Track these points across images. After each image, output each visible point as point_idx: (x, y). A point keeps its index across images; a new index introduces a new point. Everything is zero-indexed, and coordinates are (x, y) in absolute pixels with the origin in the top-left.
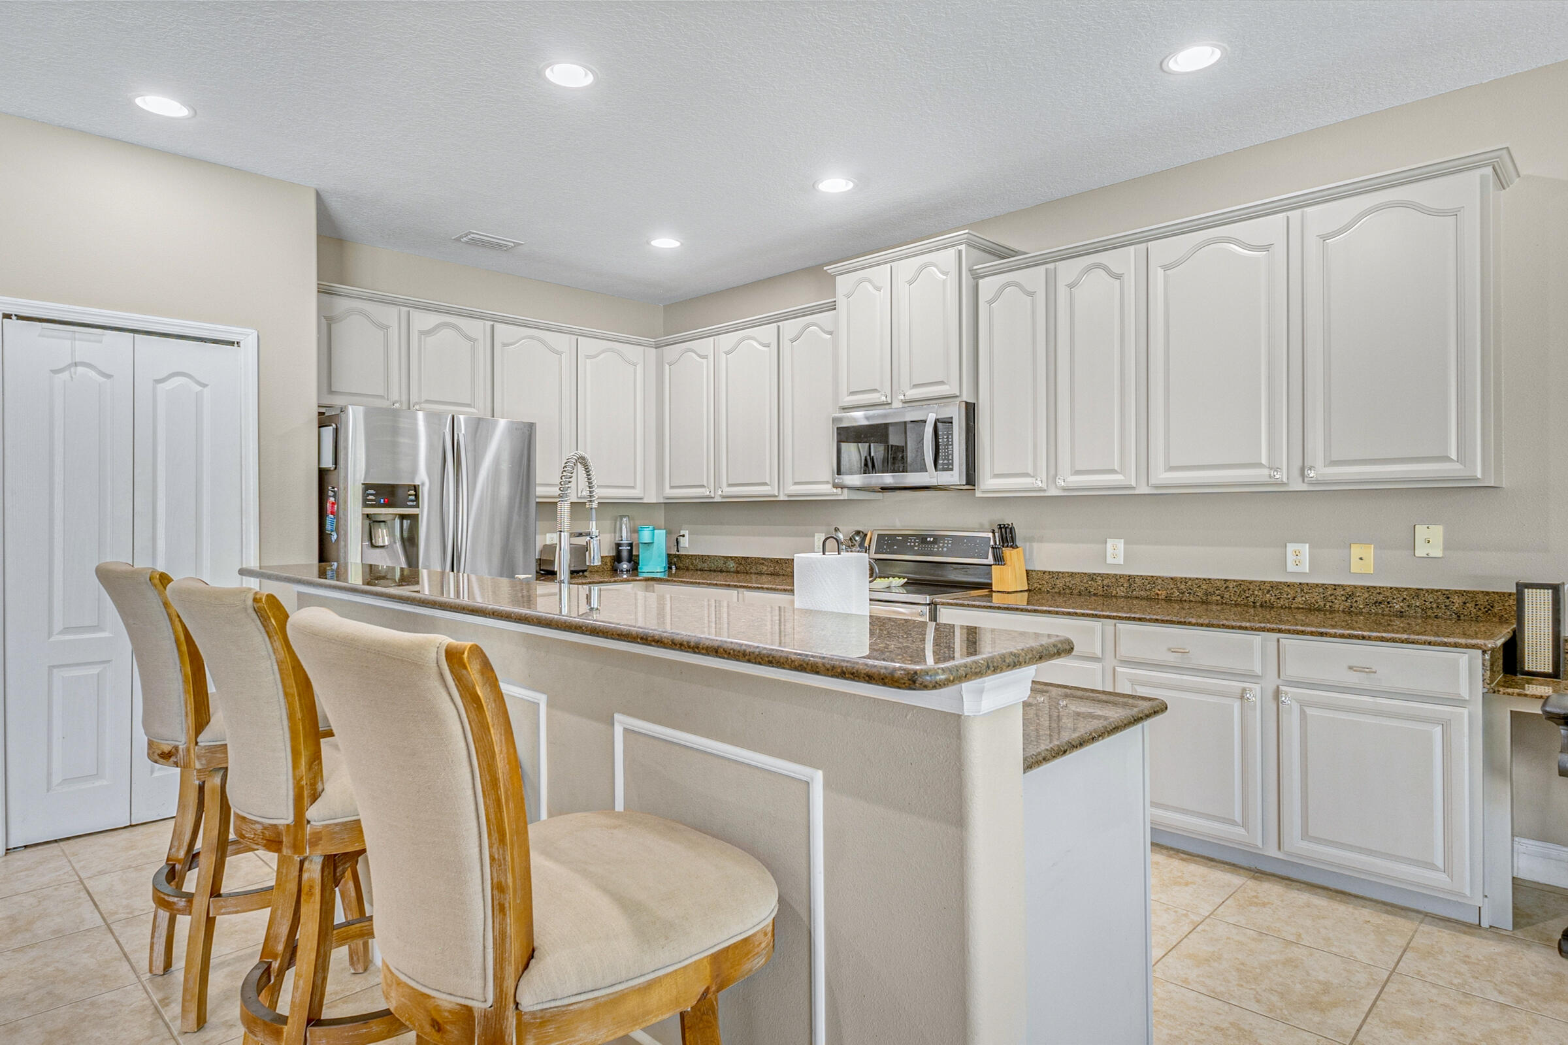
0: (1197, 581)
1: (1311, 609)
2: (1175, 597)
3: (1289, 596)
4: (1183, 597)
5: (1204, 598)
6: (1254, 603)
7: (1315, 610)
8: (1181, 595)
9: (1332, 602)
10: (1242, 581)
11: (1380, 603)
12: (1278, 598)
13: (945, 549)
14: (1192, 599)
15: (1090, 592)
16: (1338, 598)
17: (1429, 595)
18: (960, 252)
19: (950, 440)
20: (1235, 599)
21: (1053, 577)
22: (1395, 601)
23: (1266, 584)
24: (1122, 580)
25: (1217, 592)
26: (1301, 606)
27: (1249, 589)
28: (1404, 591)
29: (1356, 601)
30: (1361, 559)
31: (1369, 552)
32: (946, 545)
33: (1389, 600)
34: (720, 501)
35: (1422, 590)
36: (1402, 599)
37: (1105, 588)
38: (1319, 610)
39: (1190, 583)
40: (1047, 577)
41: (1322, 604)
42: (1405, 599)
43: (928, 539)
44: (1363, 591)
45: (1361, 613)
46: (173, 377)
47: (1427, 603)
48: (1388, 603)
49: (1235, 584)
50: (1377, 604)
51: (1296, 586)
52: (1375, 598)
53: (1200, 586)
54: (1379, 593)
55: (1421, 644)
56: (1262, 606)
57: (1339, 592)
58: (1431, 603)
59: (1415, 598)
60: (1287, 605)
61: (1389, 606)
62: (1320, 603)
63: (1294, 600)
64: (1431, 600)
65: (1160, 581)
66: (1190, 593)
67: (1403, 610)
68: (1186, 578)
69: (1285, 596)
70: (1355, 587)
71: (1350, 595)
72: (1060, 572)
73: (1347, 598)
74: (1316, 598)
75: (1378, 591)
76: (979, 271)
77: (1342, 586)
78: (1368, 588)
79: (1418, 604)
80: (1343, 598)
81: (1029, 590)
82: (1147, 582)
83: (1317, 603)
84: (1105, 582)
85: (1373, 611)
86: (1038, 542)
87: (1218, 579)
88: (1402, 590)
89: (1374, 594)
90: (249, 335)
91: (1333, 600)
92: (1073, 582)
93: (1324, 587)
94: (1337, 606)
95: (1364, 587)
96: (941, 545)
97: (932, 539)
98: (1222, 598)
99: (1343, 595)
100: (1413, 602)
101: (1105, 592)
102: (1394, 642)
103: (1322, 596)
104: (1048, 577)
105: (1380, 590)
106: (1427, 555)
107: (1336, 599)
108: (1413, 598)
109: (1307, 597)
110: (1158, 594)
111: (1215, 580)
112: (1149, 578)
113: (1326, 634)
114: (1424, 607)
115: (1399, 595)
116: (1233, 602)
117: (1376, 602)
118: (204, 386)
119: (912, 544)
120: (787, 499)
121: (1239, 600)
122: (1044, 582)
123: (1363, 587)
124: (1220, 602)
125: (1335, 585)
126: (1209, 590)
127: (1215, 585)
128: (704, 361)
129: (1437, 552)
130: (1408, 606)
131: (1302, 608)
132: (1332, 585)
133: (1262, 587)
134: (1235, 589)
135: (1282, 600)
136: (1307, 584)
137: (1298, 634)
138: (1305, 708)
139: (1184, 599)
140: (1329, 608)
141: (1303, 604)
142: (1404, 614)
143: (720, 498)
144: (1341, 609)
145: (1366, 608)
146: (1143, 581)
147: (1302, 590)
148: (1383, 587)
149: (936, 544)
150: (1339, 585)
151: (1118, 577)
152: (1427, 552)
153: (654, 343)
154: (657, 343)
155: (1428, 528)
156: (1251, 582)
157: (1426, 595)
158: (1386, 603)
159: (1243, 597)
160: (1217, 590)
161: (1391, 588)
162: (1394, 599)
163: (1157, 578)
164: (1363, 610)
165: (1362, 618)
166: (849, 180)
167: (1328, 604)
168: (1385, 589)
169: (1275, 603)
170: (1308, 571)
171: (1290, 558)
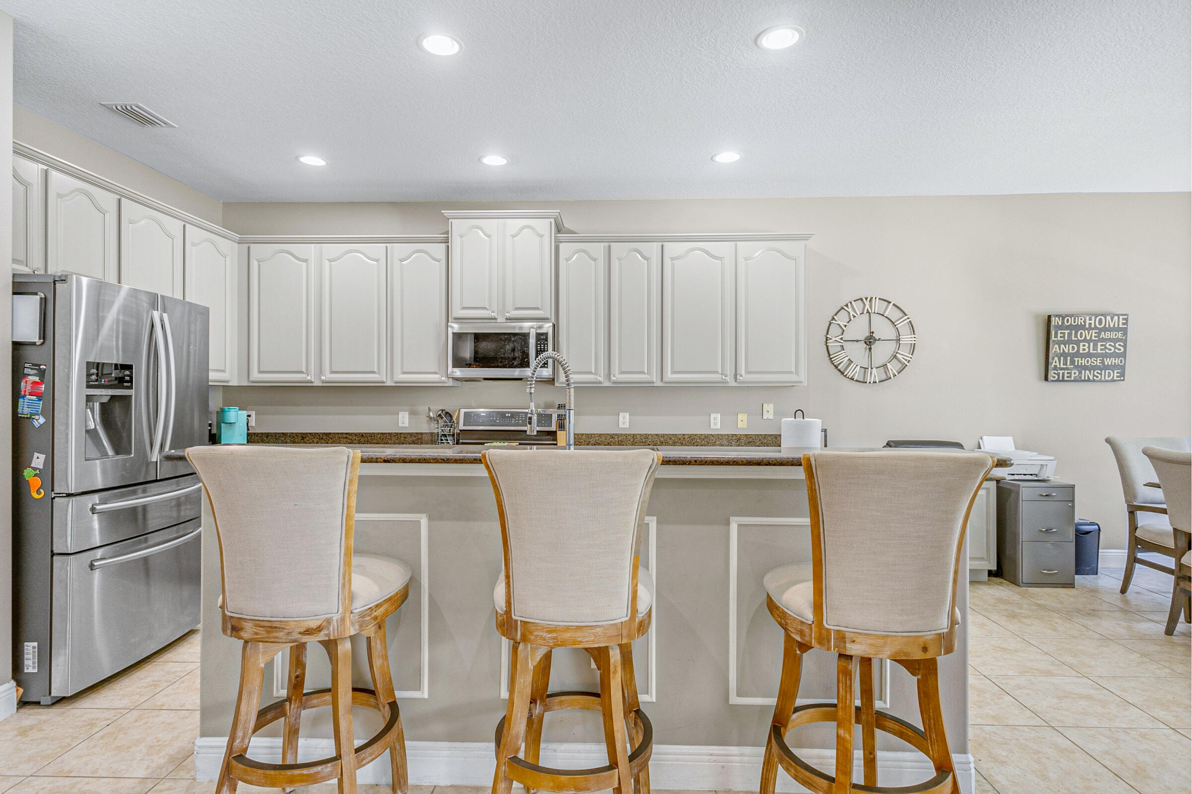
0: (669, 436)
3: (713, 442)
4: (664, 444)
10: (691, 434)
11: (751, 442)
12: (708, 443)
13: (520, 421)
17: (769, 437)
18: (551, 222)
19: (546, 348)
21: (588, 437)
23: (702, 436)
24: (629, 437)
25: (679, 441)
27: (694, 439)
29: (741, 442)
30: (742, 421)
31: (745, 417)
32: (521, 419)
33: (754, 441)
34: (321, 385)
35: (767, 435)
37: (620, 442)
39: (666, 437)
40: (584, 437)
42: (760, 440)
43: (507, 415)
49: (687, 436)
51: (715, 436)
57: (734, 438)
58: (770, 441)
62: (726, 444)
65: (650, 437)
69: (711, 441)
70: (741, 435)
71: (739, 439)
72: (592, 434)
74: (724, 442)
75: (750, 436)
76: (560, 238)
78: (746, 435)
80: (736, 441)
82: (643, 437)
84: (620, 439)
88: (759, 435)
89: (748, 438)
91: (732, 442)
92: (600, 440)
93: (728, 435)
95: (744, 435)
96: (517, 419)
97: (509, 415)
100: (763, 441)
103: (727, 440)
106: (768, 418)
109: (720, 441)
111: (677, 434)
112: (644, 435)
114: (767, 443)
115: (757, 439)
117: (749, 442)
119: (495, 418)
120: (394, 385)
122: (583, 440)
126: (675, 440)
127: (677, 438)
128: (304, 264)
129: (771, 417)
132: (731, 434)
134: (688, 439)
136: (721, 435)
143: (321, 383)
146: (641, 437)
147: (718, 438)
149: (513, 418)
150: (734, 435)
151: (627, 436)
153: (238, 239)
154: (241, 239)
155: (768, 404)
156: (695, 435)
159: (692, 443)
163: (649, 435)
166: (504, 158)
168: (752, 436)
170: (720, 428)
171: (712, 421)
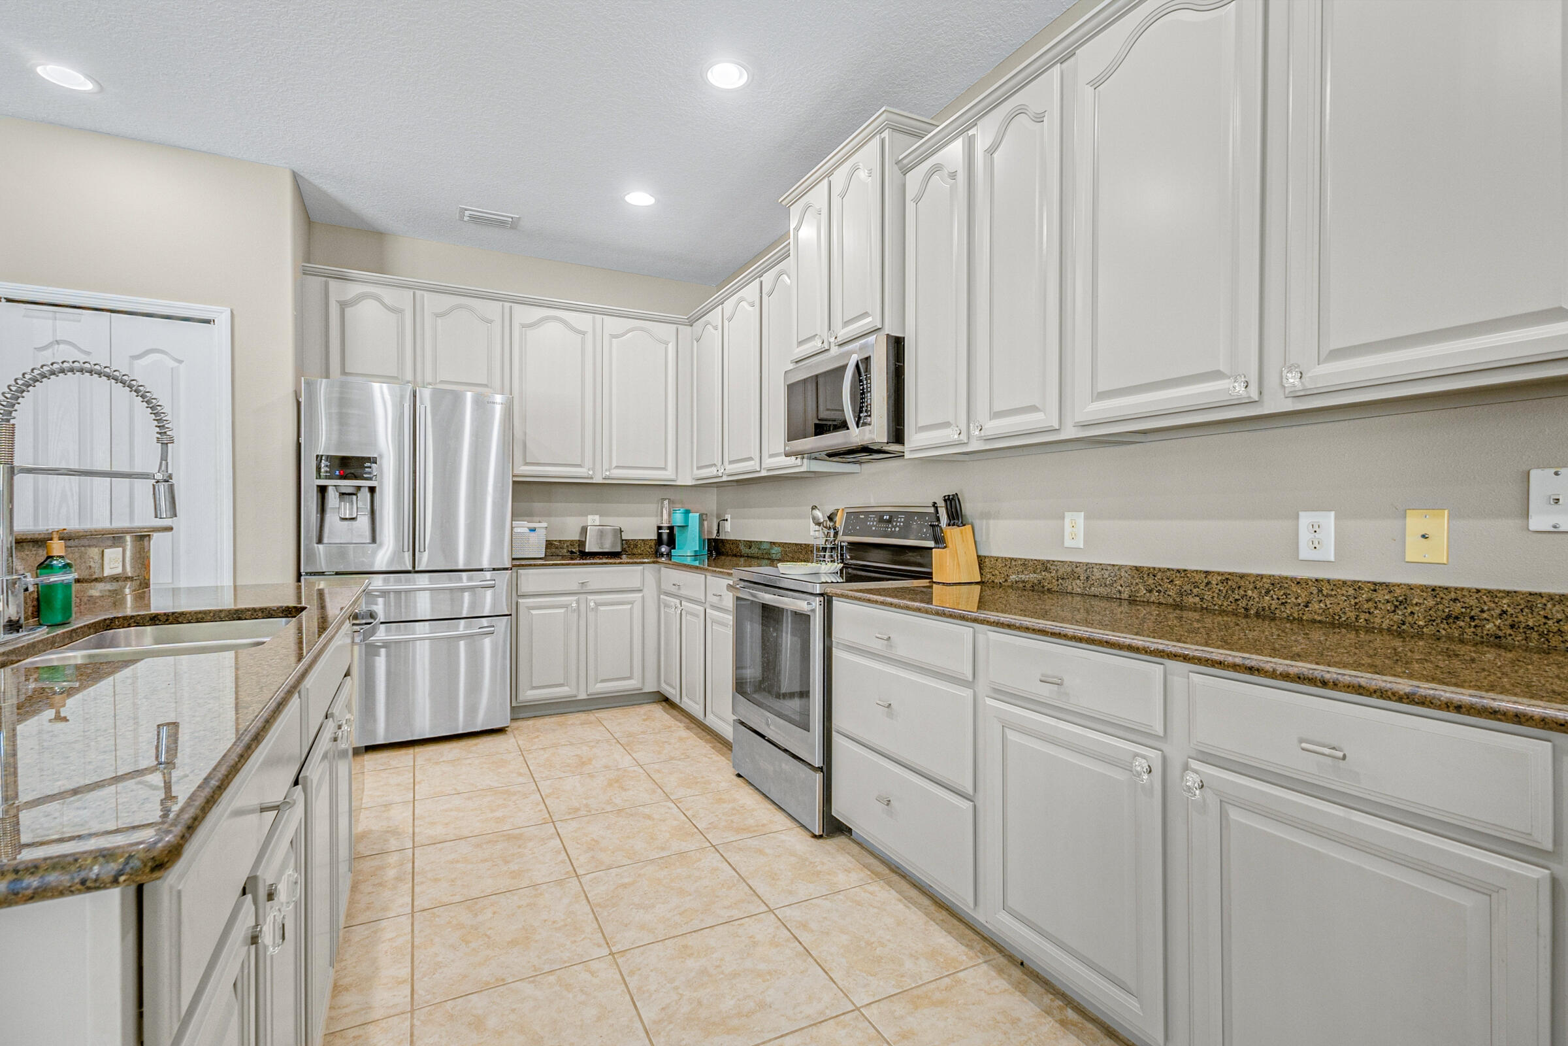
0: (1168, 574)
1: (1334, 624)
2: (1141, 596)
3: (1299, 601)
4: (1151, 596)
5: (1178, 600)
6: (1246, 609)
7: (1340, 625)
8: (1148, 594)
9: (1369, 613)
10: (1230, 574)
11: (1457, 618)
12: (1283, 603)
13: (897, 529)
14: (1162, 600)
15: (1043, 587)
16: (1380, 605)
17: (1554, 605)
18: (883, 141)
19: (869, 385)
20: (1220, 603)
21: (1006, 565)
22: (1485, 615)
23: (1264, 580)
24: (1079, 569)
25: (1195, 591)
26: (1319, 618)
27: (1239, 587)
28: (1503, 598)
29: (1412, 613)
30: (1424, 536)
31: (1439, 525)
32: (898, 524)
33: (1473, 613)
35: (1541, 595)
36: (1498, 611)
37: (1060, 581)
38: (1347, 626)
39: (1159, 576)
41: (1352, 615)
42: (1505, 612)
44: (1425, 594)
45: (1420, 636)
46: (149, 354)
47: (1550, 622)
48: (1472, 618)
49: (1219, 578)
50: (1451, 621)
51: (1310, 583)
52: (1447, 608)
53: (1172, 581)
54: (1455, 600)
55: (1439, 708)
56: (1257, 615)
57: (1382, 596)
58: (1558, 621)
59: (1526, 610)
60: (1296, 615)
61: (1473, 624)
62: (1350, 614)
63: (1307, 606)
64: (1559, 616)
65: (1122, 573)
66: (1159, 591)
67: (1500, 634)
68: (1154, 568)
69: (1293, 599)
70: (1411, 588)
71: (1401, 602)
72: (1013, 559)
73: (1396, 607)
74: (1341, 605)
75: (1453, 595)
76: (903, 163)
77: (1387, 585)
78: (1433, 590)
79: (1531, 623)
80: (1389, 607)
81: (981, 583)
82: (1107, 573)
83: (1344, 613)
84: (1060, 573)
85: (1443, 632)
86: (994, 519)
87: (1197, 571)
88: (1501, 594)
89: (1445, 602)
90: (222, 312)
91: (1372, 610)
93: (1357, 586)
94: (1378, 620)
95: (1427, 587)
97: (888, 517)
98: (1202, 599)
99: (1388, 602)
100: (1522, 618)
101: (1060, 586)
102: (1384, 699)
103: (1353, 602)
104: (1000, 566)
105: (1457, 595)
106: (1555, 527)
107: (1376, 608)
108: (1522, 610)
109: (1328, 602)
110: (1120, 592)
111: (1193, 572)
112: (1109, 568)
113: (1258, 670)
114: (1543, 629)
115: (1493, 605)
116: (1216, 607)
117: (1448, 617)
118: (180, 362)
119: (872, 523)
120: (767, 474)
121: (1225, 604)
122: (997, 572)
123: (1424, 588)
124: (1199, 606)
125: (1375, 584)
126: (1185, 588)
127: (1193, 580)
128: (716, 332)
129: (1567, 522)
130: (1512, 626)
131: (1320, 622)
132: (1369, 582)
133: (1259, 584)
134: (1220, 587)
135: (1288, 606)
136: (1328, 581)
137: (1213, 666)
138: (1228, 807)
139: (1151, 600)
140: (1364, 623)
141: (1321, 615)
142: (1504, 640)
143: (726, 477)
144: (1384, 626)
145: (1431, 627)
146: (1103, 572)
147: (1320, 591)
148: (1462, 589)
149: (892, 523)
150: (1381, 584)
151: (1075, 566)
152: (1553, 523)
154: (689, 320)
155: (1556, 474)
156: (1242, 576)
157: (1549, 605)
158: (1467, 619)
159: (1231, 599)
160: (1195, 587)
161: (1478, 591)
162: (1482, 611)
163: (1120, 568)
164: (1425, 630)
165: (1421, 643)
167: (1363, 616)
168: (1465, 593)
169: (1277, 612)
170: (1332, 559)
171: (1305, 536)
